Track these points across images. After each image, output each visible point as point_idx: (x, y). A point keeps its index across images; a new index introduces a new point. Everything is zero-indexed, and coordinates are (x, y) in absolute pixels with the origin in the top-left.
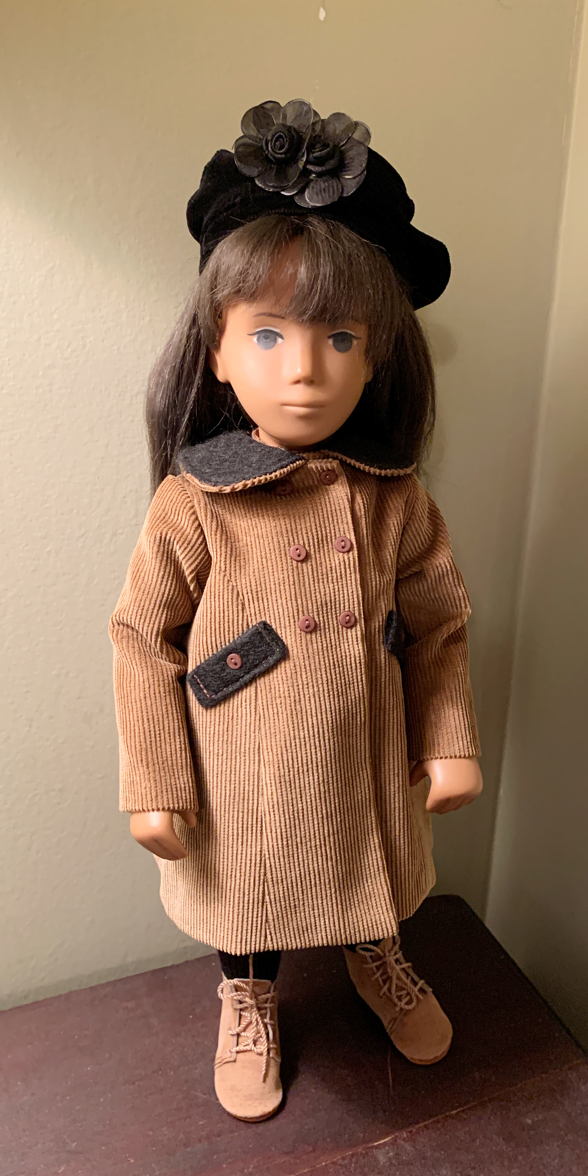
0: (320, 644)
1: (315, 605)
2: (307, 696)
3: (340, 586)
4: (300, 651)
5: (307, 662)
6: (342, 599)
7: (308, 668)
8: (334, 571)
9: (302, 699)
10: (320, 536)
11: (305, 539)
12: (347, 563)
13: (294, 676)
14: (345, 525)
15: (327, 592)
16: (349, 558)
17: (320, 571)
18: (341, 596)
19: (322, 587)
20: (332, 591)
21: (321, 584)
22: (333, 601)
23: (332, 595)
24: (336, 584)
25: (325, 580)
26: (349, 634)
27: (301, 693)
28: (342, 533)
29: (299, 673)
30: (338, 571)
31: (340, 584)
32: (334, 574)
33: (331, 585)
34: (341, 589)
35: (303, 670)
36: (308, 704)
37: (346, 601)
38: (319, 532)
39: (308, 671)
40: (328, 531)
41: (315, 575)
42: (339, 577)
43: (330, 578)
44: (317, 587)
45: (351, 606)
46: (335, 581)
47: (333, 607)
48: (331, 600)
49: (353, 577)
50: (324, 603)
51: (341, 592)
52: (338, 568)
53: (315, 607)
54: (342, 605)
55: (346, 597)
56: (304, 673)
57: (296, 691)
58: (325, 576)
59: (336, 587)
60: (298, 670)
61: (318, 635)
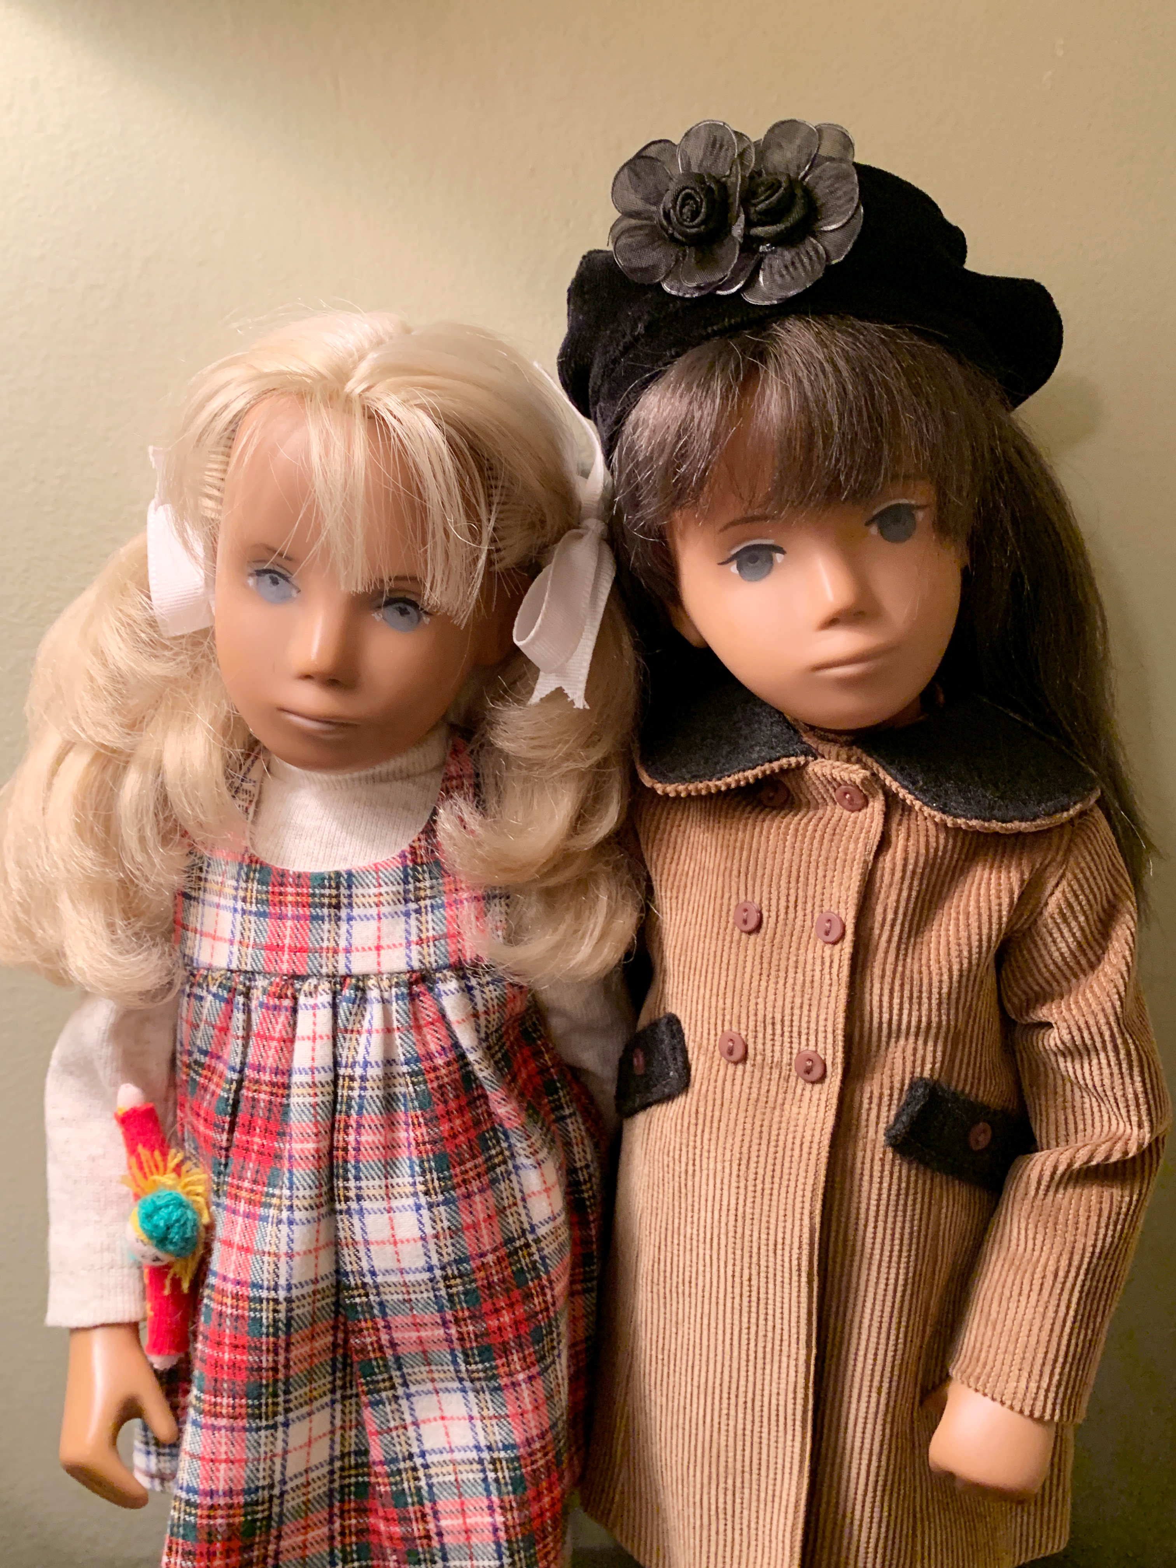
0: (746, 1090)
1: (752, 1018)
2: (705, 1172)
3: (806, 1002)
4: (711, 1088)
5: (717, 1114)
6: (804, 1025)
7: (715, 1125)
8: (800, 970)
9: (698, 1173)
10: (792, 899)
11: (765, 895)
12: (827, 964)
13: (692, 1128)
14: (843, 893)
15: (779, 1003)
16: (831, 956)
17: (775, 962)
18: (805, 1019)
19: (771, 991)
20: (788, 1006)
21: (772, 985)
22: (787, 1023)
23: (787, 1011)
24: (798, 994)
25: (781, 982)
26: (807, 1094)
27: (697, 1163)
28: (834, 906)
29: (700, 1127)
30: (809, 974)
31: (807, 997)
32: (800, 976)
33: (789, 994)
34: (806, 1007)
35: (708, 1124)
36: (704, 1187)
37: (812, 1032)
38: (792, 891)
39: (715, 1130)
40: (810, 893)
41: (765, 965)
42: (808, 984)
43: (790, 981)
44: (762, 988)
45: (821, 1045)
46: (798, 988)
47: (787, 1034)
48: (782, 1021)
49: (833, 994)
50: (769, 1020)
51: (805, 1012)
52: (809, 967)
53: (752, 1024)
54: (804, 1037)
55: (813, 1026)
56: (707, 1130)
57: (691, 1155)
58: (782, 974)
59: (798, 1001)
60: (701, 1121)
61: (748, 1074)
